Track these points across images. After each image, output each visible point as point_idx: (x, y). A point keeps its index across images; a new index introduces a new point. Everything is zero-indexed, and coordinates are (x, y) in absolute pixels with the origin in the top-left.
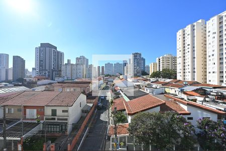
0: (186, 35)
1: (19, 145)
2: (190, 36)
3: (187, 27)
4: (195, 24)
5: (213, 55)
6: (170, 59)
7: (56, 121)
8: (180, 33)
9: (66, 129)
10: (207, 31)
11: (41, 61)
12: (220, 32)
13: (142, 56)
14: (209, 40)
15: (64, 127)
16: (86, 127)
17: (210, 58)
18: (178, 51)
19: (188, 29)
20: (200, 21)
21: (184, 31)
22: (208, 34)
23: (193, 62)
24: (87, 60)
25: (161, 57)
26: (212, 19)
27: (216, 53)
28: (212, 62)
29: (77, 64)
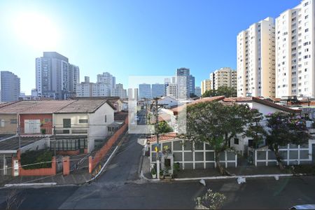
0: (250, 39)
1: (15, 161)
2: (254, 40)
3: (251, 27)
4: (261, 22)
5: (284, 63)
6: (228, 74)
7: (70, 134)
8: (241, 36)
9: (85, 146)
10: (276, 32)
11: (44, 78)
12: (293, 32)
13: (190, 74)
14: (279, 43)
15: (82, 143)
16: (114, 145)
17: (279, 68)
18: (238, 61)
19: (252, 29)
20: (267, 19)
21: (247, 34)
22: (277, 35)
23: (258, 74)
24: (114, 78)
25: (217, 71)
26: (282, 15)
27: (287, 60)
28: (282, 72)
29: (99, 84)
